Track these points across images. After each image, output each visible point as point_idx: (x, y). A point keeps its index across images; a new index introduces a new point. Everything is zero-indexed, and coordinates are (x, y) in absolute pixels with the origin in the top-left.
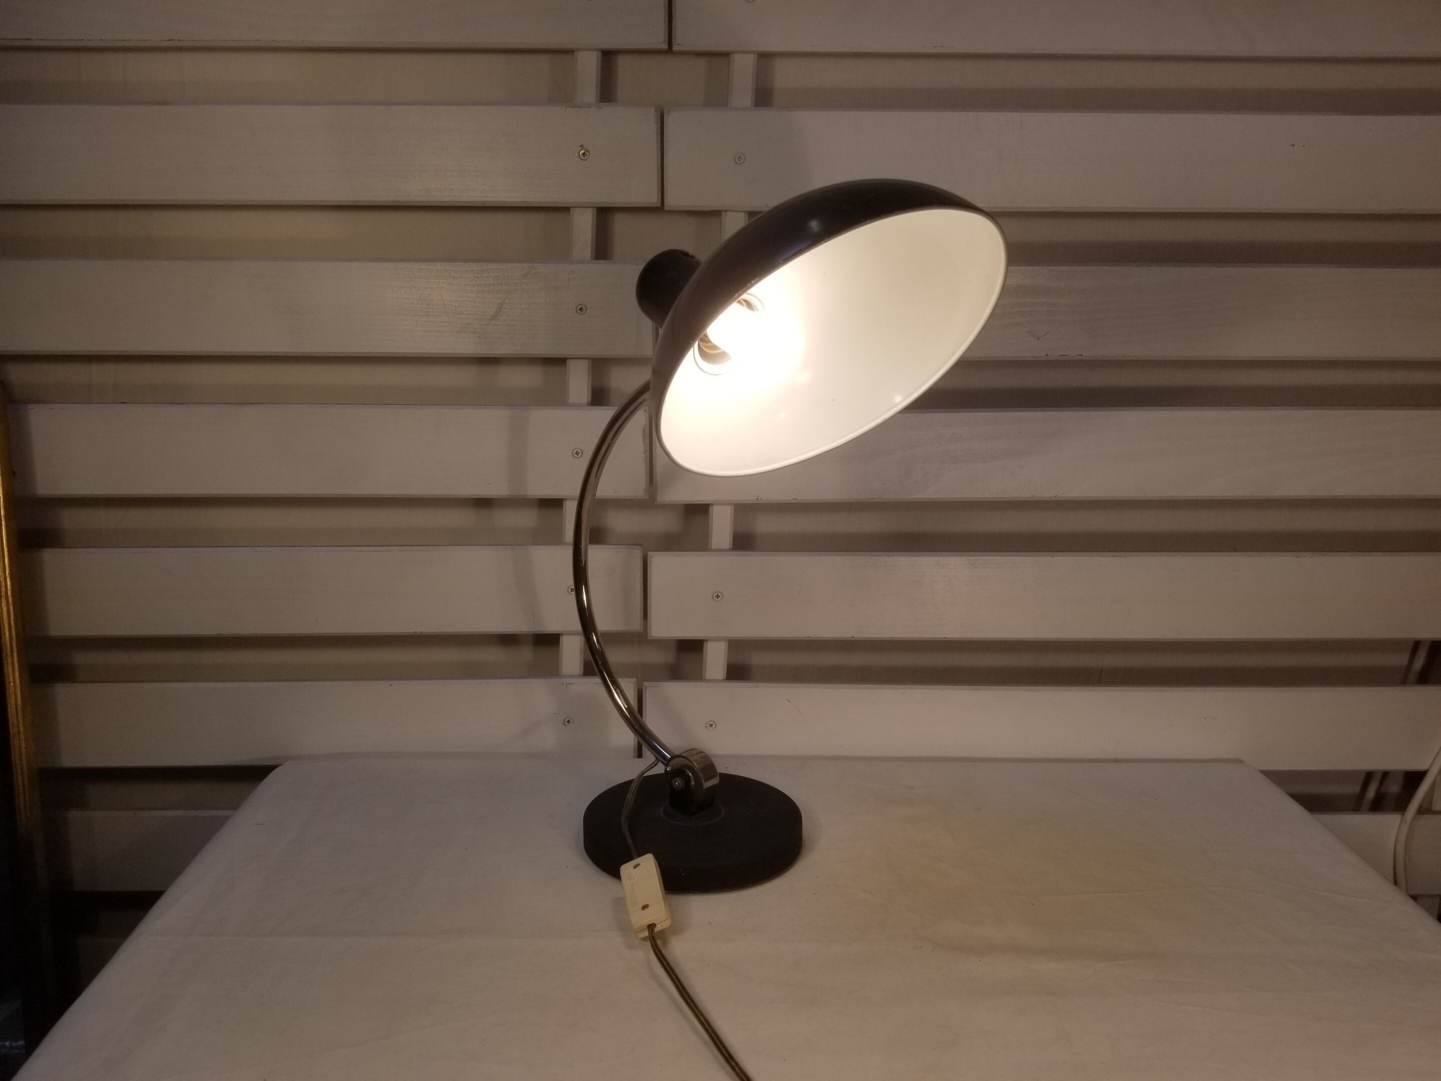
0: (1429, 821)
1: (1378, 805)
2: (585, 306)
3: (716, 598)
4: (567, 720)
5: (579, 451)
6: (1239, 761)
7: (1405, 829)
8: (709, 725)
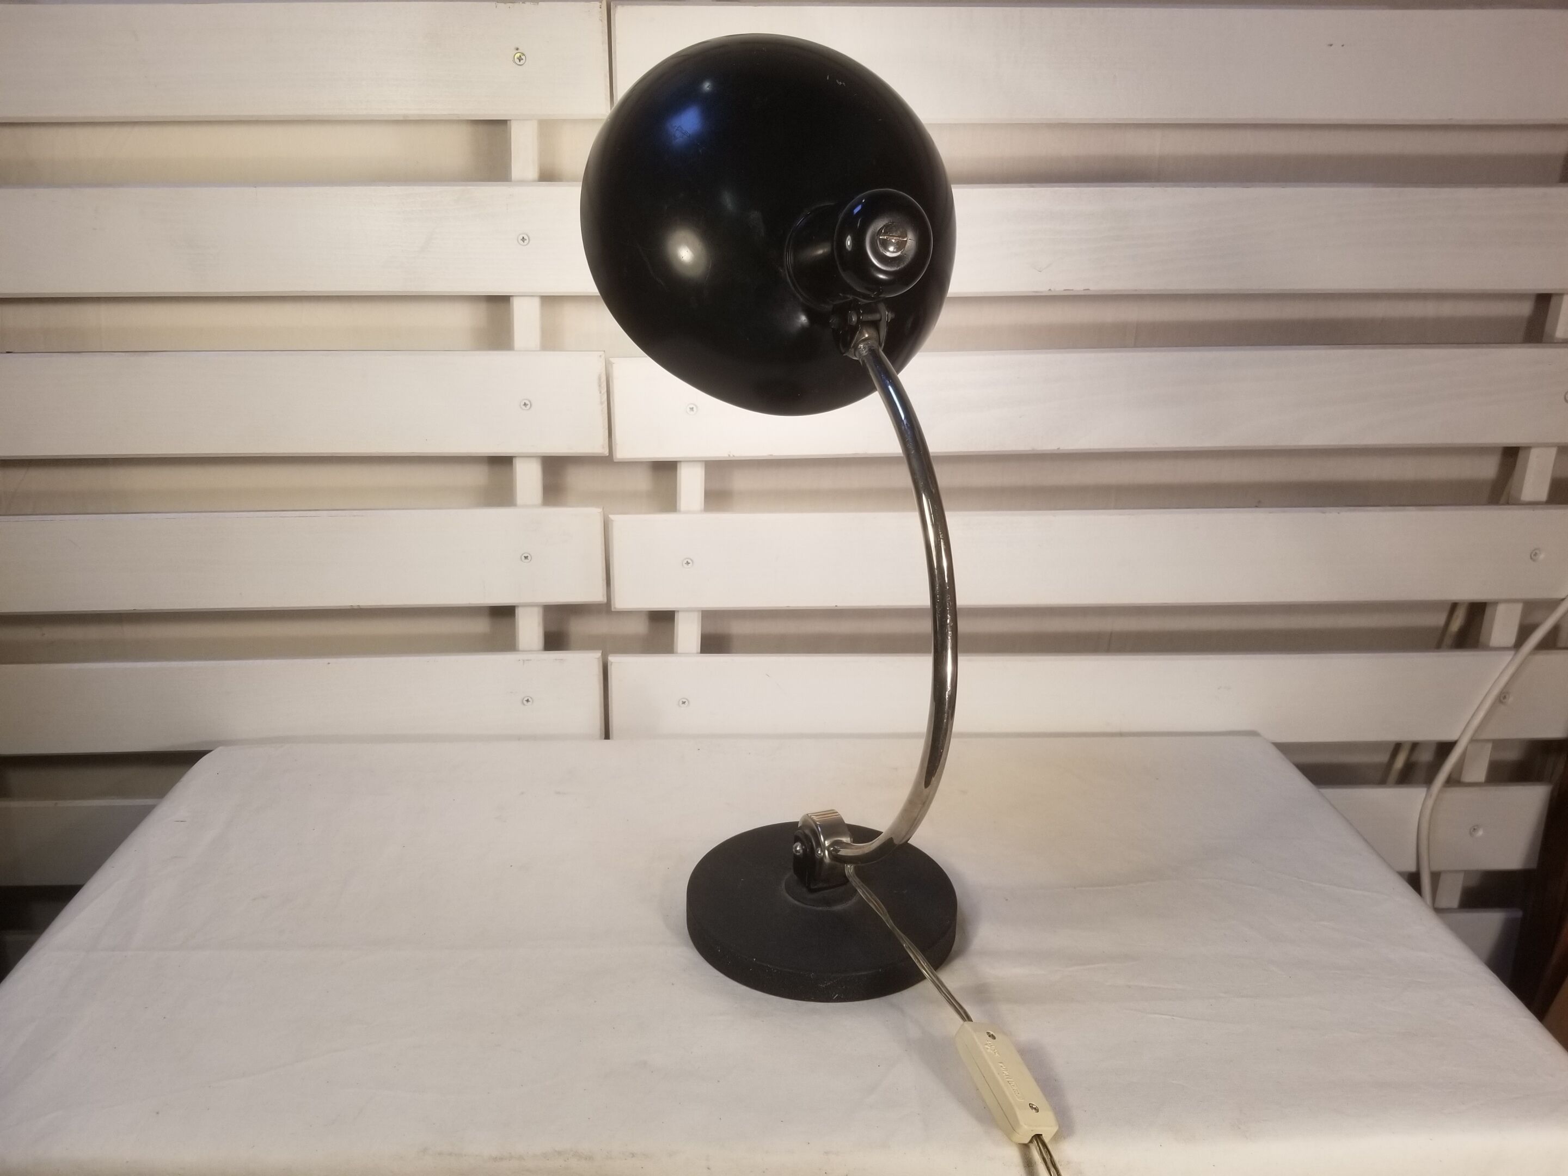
0: (1456, 794)
1: (1407, 777)
2: (528, 236)
3: (686, 565)
4: (526, 699)
5: (527, 402)
6: (1253, 734)
7: (1430, 803)
8: (681, 702)
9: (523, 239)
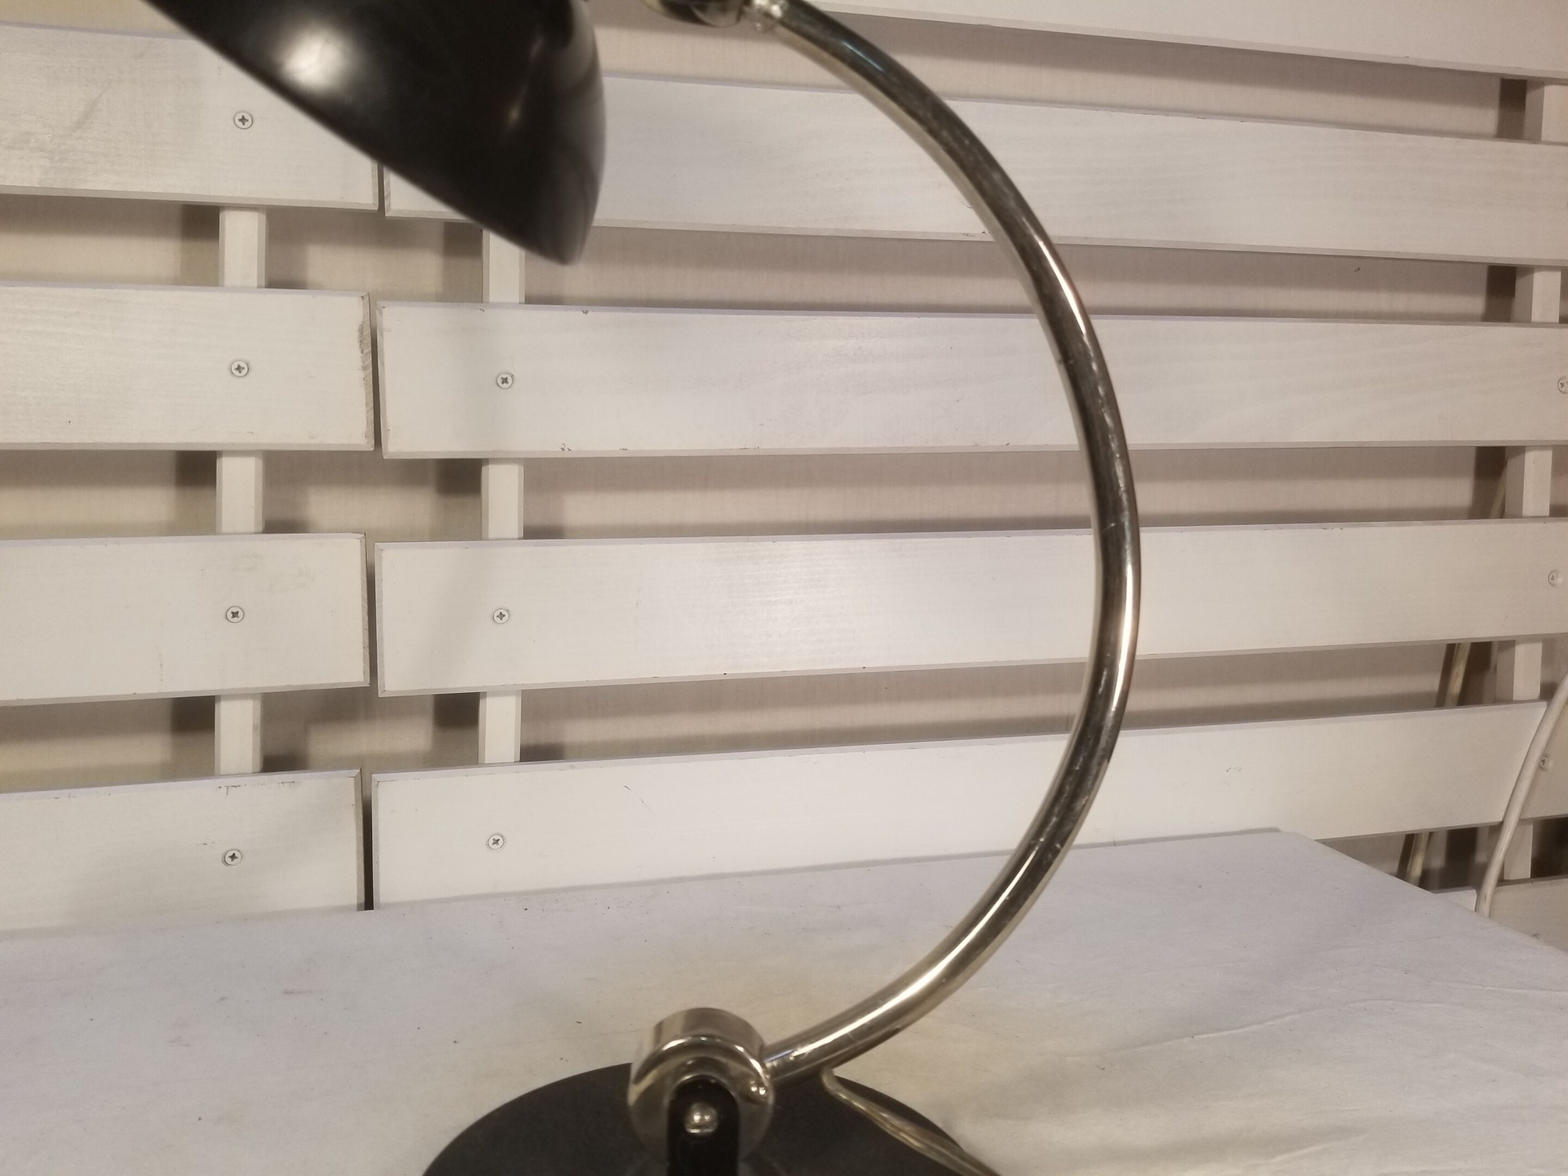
3: (498, 620)
4: (231, 854)
5: (243, 365)
6: (1274, 830)
8: (491, 842)
9: (243, 120)
